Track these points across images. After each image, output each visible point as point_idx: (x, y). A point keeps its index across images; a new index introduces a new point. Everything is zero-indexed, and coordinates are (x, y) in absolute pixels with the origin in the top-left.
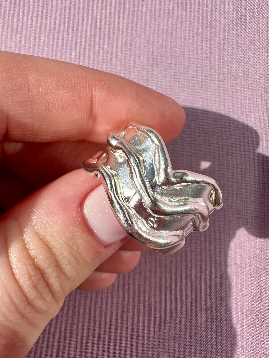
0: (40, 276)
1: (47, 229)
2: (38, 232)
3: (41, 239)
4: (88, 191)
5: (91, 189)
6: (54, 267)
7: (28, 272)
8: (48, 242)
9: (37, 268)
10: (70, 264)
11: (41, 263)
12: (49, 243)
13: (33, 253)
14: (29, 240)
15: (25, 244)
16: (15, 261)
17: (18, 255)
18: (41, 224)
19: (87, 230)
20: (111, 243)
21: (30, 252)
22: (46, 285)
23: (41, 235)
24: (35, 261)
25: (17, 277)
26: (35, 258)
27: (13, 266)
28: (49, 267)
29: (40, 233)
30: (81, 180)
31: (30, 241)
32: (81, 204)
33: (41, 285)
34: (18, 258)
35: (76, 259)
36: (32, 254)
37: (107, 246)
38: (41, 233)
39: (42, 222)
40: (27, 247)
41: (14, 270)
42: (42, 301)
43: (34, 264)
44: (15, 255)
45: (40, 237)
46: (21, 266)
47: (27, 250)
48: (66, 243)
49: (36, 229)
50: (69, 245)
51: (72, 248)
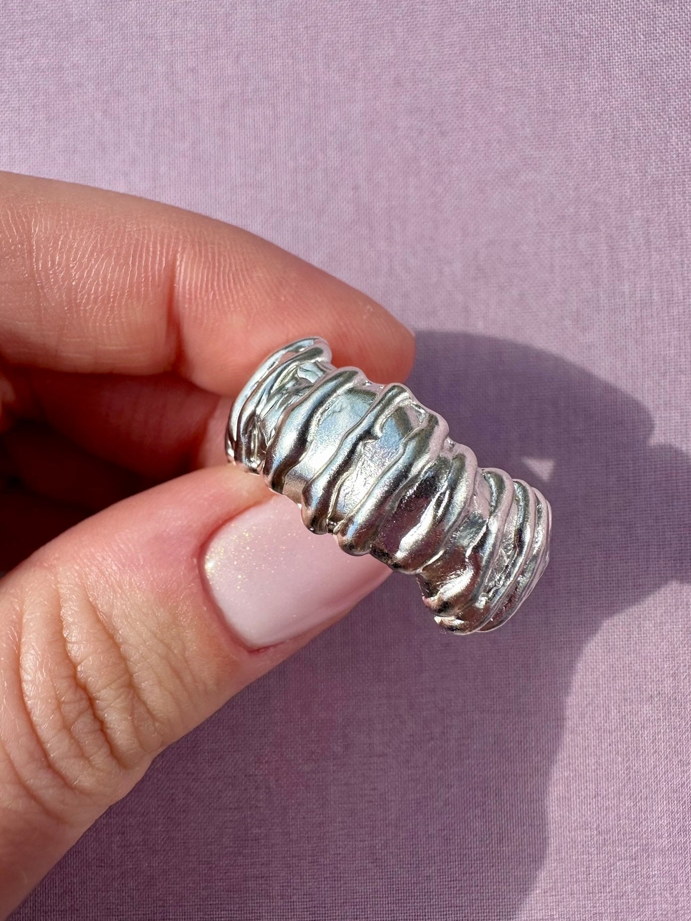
0: (84, 704)
1: (116, 598)
2: (96, 604)
3: (99, 621)
4: (221, 522)
5: (227, 518)
6: (122, 686)
7: (56, 694)
8: (114, 628)
9: (80, 687)
10: (160, 683)
11: (89, 676)
12: (118, 631)
13: (76, 650)
14: (70, 620)
15: (62, 629)
16: (31, 664)
17: (39, 653)
18: (105, 587)
19: (207, 610)
20: (267, 645)
21: (69, 646)
22: (97, 726)
23: (100, 612)
24: (79, 668)
25: (29, 703)
26: (79, 664)
27: (26, 677)
28: (108, 685)
29: (100, 606)
30: (206, 496)
31: (73, 623)
32: (201, 550)
33: (83, 725)
34: (38, 660)
35: (177, 674)
36: (73, 653)
37: (255, 651)
38: (102, 607)
39: (107, 582)
40: (65, 636)
41: (24, 685)
42: (82, 763)
43: (74, 677)
44: (33, 652)
45: (97, 616)
46: (41, 678)
47: (63, 642)
48: (155, 635)
49: (93, 595)
50: (162, 641)
51: (168, 646)
